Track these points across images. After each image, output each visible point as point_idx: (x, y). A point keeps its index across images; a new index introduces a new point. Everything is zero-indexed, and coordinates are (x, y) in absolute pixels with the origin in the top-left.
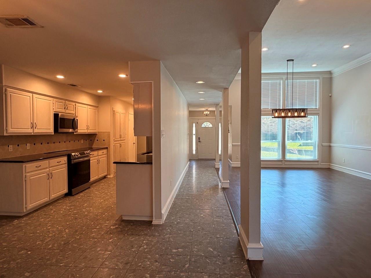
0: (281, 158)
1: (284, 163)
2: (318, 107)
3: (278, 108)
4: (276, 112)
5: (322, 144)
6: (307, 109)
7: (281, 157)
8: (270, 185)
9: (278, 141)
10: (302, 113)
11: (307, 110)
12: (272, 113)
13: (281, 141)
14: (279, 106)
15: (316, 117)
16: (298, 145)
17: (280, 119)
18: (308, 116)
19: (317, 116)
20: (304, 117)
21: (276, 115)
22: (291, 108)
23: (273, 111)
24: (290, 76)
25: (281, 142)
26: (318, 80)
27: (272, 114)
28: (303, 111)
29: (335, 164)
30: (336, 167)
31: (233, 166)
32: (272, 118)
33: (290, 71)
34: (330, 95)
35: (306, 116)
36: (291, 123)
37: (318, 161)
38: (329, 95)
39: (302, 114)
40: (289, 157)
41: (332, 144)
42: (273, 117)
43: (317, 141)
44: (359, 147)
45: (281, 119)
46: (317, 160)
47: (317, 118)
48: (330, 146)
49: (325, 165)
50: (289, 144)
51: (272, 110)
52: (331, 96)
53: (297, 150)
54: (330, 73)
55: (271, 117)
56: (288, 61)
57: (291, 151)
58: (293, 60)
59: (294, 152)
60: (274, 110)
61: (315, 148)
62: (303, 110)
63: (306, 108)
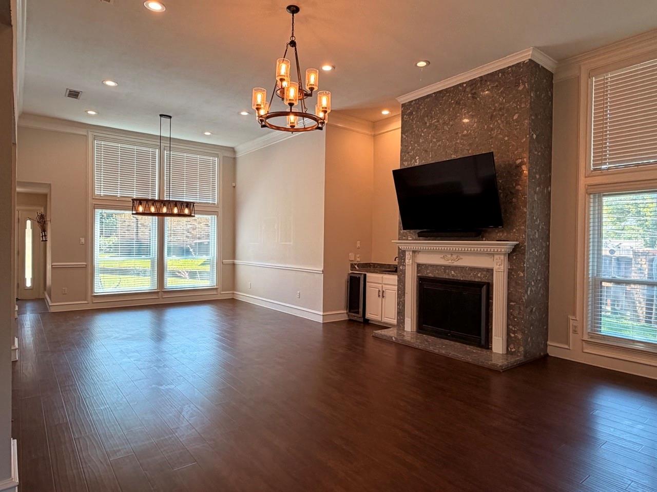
0: (156, 288)
1: (162, 296)
2: (216, 203)
3: (150, 198)
4: (140, 204)
5: (224, 261)
6: (194, 203)
7: (156, 286)
8: (120, 339)
9: (151, 257)
10: (185, 209)
11: (193, 206)
12: (131, 205)
13: (156, 256)
14: (154, 194)
15: (214, 218)
16: (199, 264)
17: (154, 217)
18: (196, 216)
19: (216, 216)
20: (190, 216)
21: (141, 209)
22: (168, 199)
23: (133, 202)
24: (165, 144)
25: (156, 259)
26: (216, 159)
27: (133, 207)
28: (187, 207)
29: (241, 292)
30: (242, 296)
31: (52, 310)
32: (133, 214)
33: (166, 134)
34: (234, 184)
35: (192, 215)
36: (191, 226)
37: (216, 289)
38: (232, 185)
39: (186, 211)
40: (171, 283)
41: (237, 262)
42: (134, 212)
43: (216, 256)
44: (267, 264)
45: (157, 217)
46: (215, 287)
47: (216, 219)
48: (234, 265)
49: (226, 295)
50: (171, 262)
51: (132, 200)
52: (234, 187)
53: (187, 272)
54: (233, 150)
55: (131, 212)
56: (161, 115)
57: (177, 273)
58: (170, 117)
59: (182, 275)
60: (136, 200)
61: (213, 266)
62: (188, 205)
63: (192, 201)
